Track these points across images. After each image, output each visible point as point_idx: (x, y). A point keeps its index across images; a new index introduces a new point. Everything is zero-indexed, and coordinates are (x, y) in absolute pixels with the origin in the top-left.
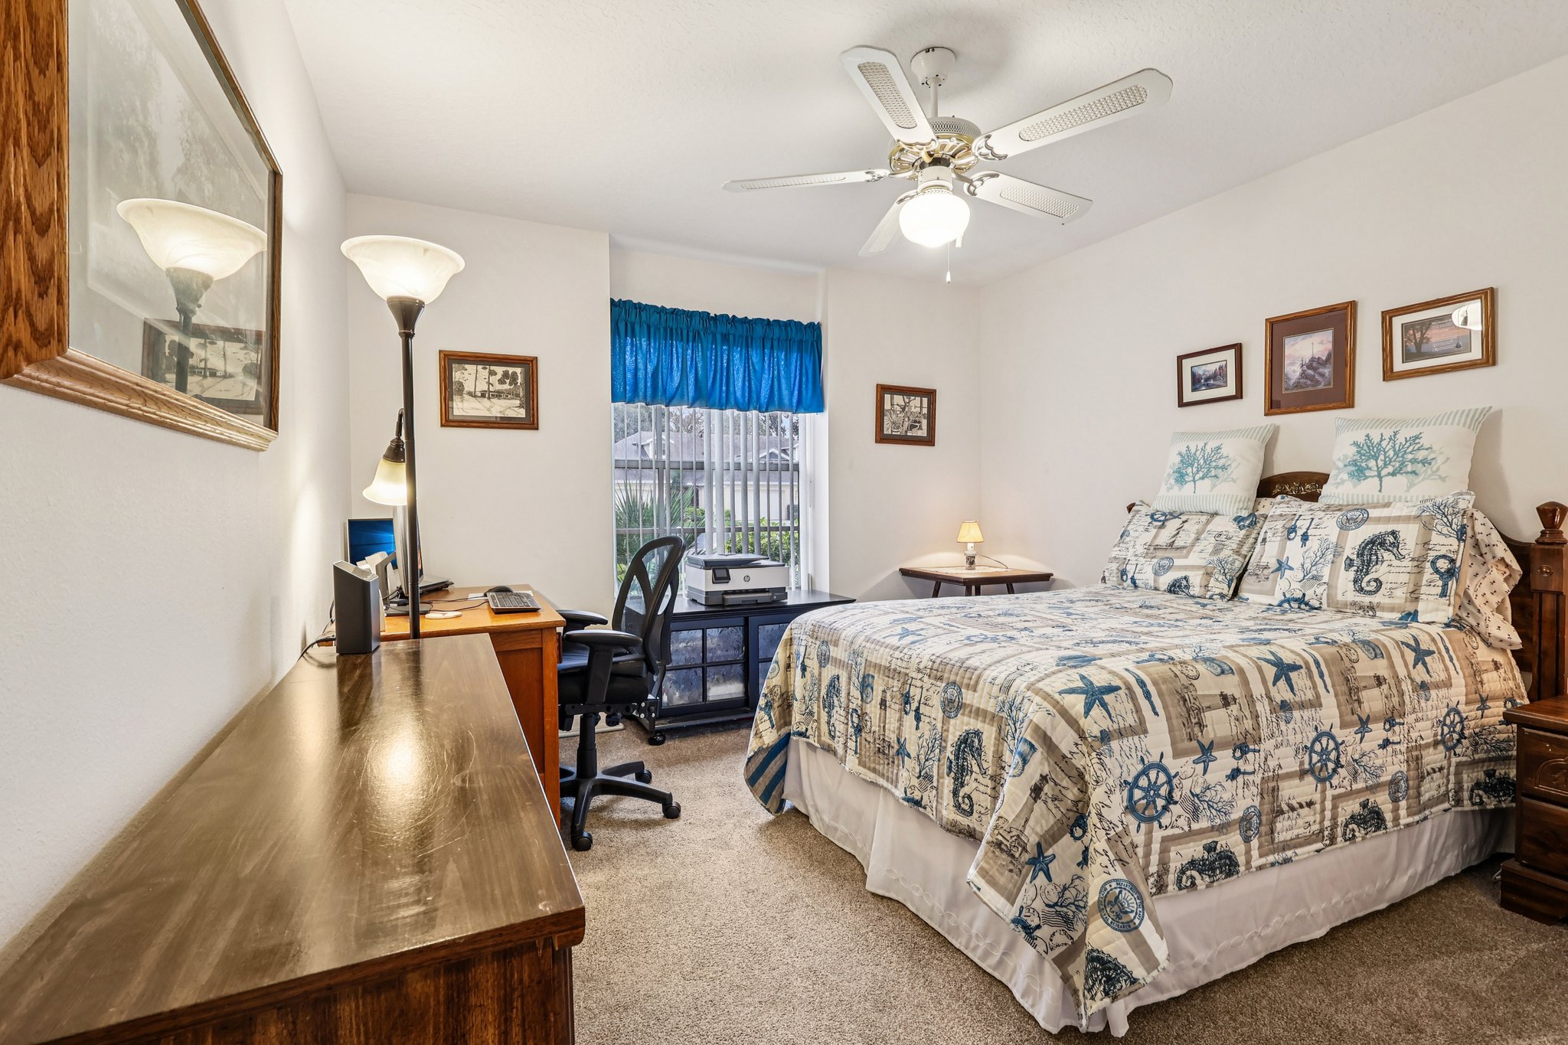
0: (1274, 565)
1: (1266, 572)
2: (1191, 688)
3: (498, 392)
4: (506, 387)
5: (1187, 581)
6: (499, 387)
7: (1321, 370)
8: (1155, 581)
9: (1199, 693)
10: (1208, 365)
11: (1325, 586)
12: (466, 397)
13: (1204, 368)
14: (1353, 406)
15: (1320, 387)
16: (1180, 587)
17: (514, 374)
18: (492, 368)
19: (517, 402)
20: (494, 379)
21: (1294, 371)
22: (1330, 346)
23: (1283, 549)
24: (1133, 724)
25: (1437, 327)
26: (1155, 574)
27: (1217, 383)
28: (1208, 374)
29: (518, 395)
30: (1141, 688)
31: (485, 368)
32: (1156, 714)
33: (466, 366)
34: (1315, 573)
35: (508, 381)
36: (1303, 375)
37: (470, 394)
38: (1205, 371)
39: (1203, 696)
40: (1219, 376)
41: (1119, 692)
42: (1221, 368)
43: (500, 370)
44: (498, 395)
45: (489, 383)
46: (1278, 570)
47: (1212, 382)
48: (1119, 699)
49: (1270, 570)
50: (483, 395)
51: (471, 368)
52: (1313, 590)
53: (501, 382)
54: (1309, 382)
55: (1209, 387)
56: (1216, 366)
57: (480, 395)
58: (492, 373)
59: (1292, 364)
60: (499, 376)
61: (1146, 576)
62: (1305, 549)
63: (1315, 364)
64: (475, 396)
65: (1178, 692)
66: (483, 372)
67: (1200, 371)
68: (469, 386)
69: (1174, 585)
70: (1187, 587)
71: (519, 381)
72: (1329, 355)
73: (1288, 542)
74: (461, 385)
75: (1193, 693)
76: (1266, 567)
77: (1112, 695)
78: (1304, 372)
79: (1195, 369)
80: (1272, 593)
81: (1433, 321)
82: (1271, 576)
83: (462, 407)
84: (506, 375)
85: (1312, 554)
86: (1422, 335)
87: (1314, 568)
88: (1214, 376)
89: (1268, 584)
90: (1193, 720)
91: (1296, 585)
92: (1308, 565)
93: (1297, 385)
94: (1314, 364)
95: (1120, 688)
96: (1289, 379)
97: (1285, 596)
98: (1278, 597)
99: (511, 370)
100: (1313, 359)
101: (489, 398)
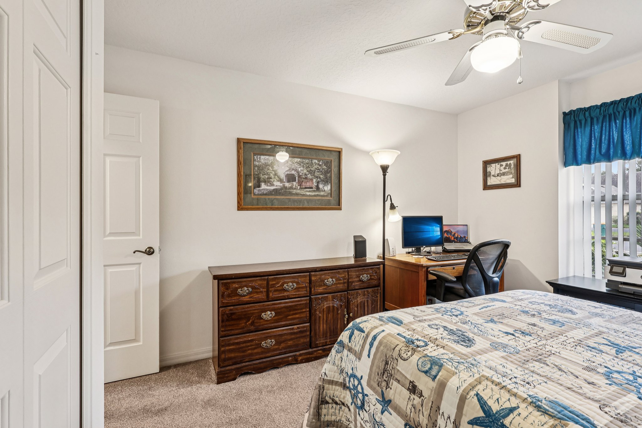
2: (396, 361)
3: (504, 173)
4: (507, 170)
6: (504, 171)
9: (398, 368)
12: (492, 177)
17: (510, 164)
18: (501, 163)
19: (511, 176)
20: (502, 168)
24: (357, 351)
29: (511, 173)
30: (372, 340)
31: (498, 164)
32: (369, 356)
33: (492, 165)
35: (507, 168)
37: (493, 176)
39: (398, 370)
41: (363, 334)
43: (504, 164)
44: (504, 174)
45: (500, 170)
48: (360, 336)
50: (498, 176)
51: (493, 165)
53: (505, 168)
57: (497, 175)
58: (502, 165)
60: (504, 166)
64: (495, 176)
65: (386, 356)
66: (498, 165)
68: (493, 173)
71: (512, 167)
74: (490, 172)
75: (395, 365)
77: (359, 332)
83: (492, 181)
84: (507, 165)
90: (384, 378)
95: (364, 333)
99: (509, 162)
101: (500, 176)
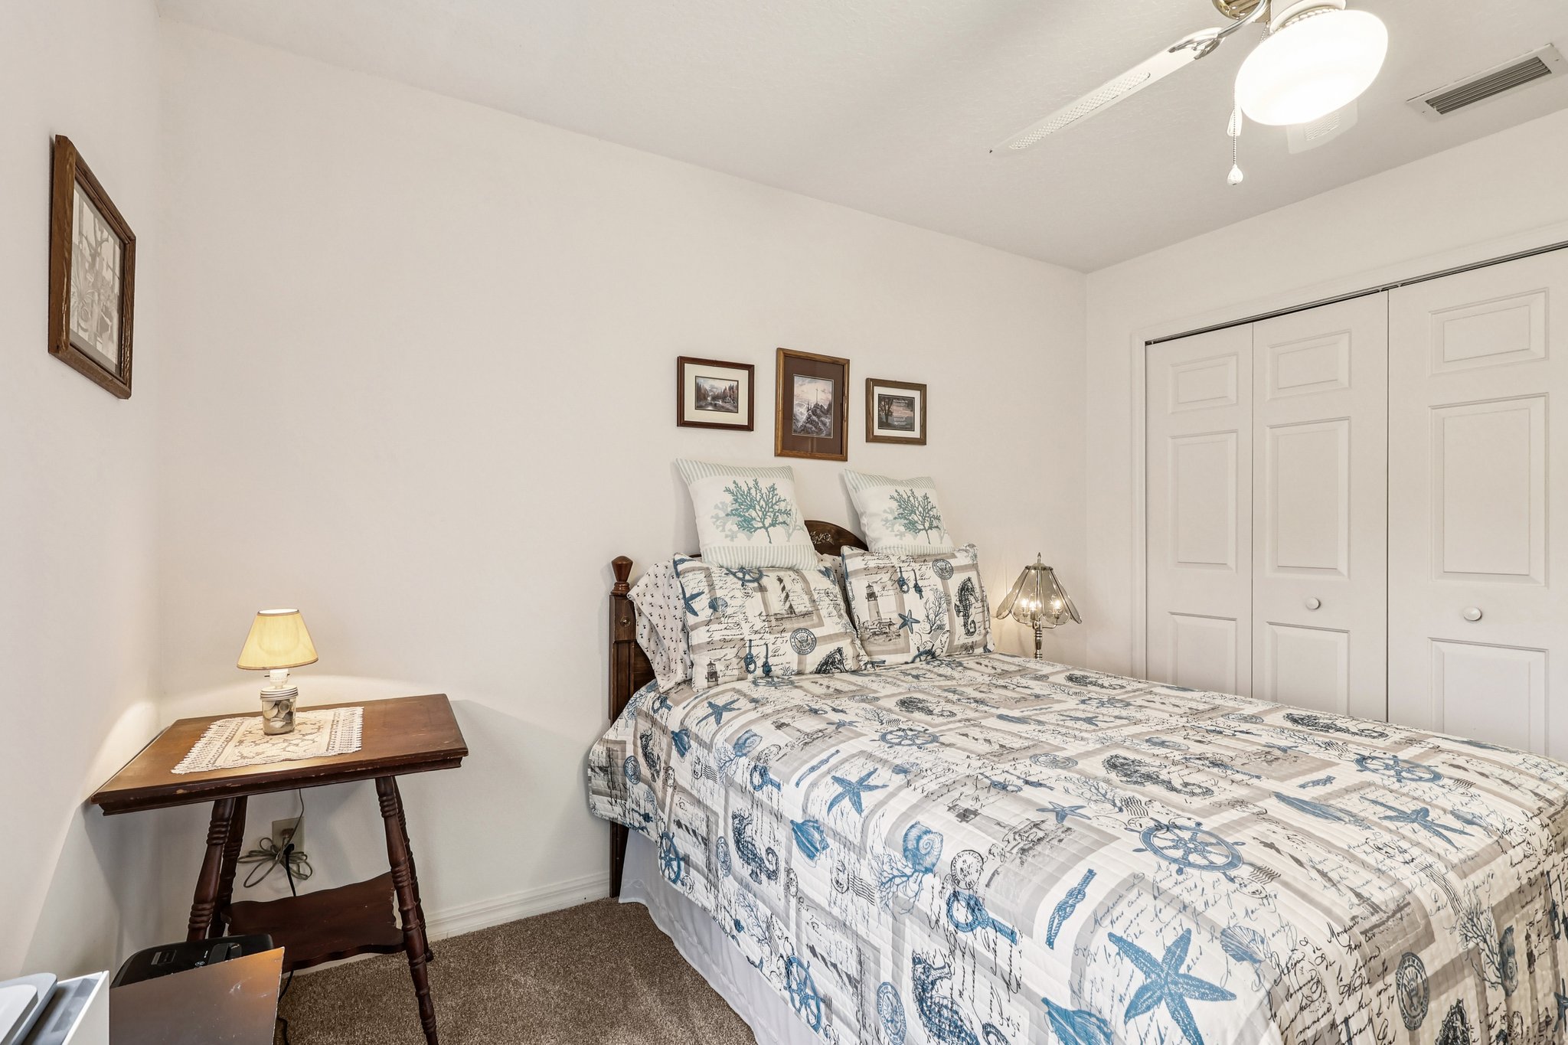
0: (898, 621)
1: (894, 628)
5: (841, 655)
7: (823, 419)
8: (800, 663)
10: (718, 381)
11: (948, 634)
13: (711, 382)
14: (847, 461)
15: (823, 435)
16: (833, 663)
21: (802, 413)
22: (830, 397)
23: (901, 604)
25: (896, 404)
26: (799, 653)
27: (727, 406)
28: (717, 392)
34: (939, 622)
36: (809, 420)
38: (712, 387)
40: (727, 400)
42: (731, 388)
46: (903, 625)
47: (720, 403)
49: (897, 626)
52: (939, 640)
54: (814, 429)
55: (717, 408)
56: (727, 384)
59: (800, 405)
61: (786, 657)
62: (924, 600)
63: (818, 412)
67: (707, 385)
69: (826, 663)
70: (841, 662)
72: (830, 405)
73: (904, 595)
76: (890, 624)
78: (809, 417)
79: (701, 381)
80: (907, 650)
81: (895, 399)
82: (901, 632)
85: (932, 605)
86: (889, 408)
87: (937, 618)
88: (723, 396)
89: (901, 641)
91: (926, 638)
92: (932, 616)
93: (804, 429)
94: (816, 410)
96: (798, 421)
97: (919, 650)
98: (914, 652)
100: (817, 406)
